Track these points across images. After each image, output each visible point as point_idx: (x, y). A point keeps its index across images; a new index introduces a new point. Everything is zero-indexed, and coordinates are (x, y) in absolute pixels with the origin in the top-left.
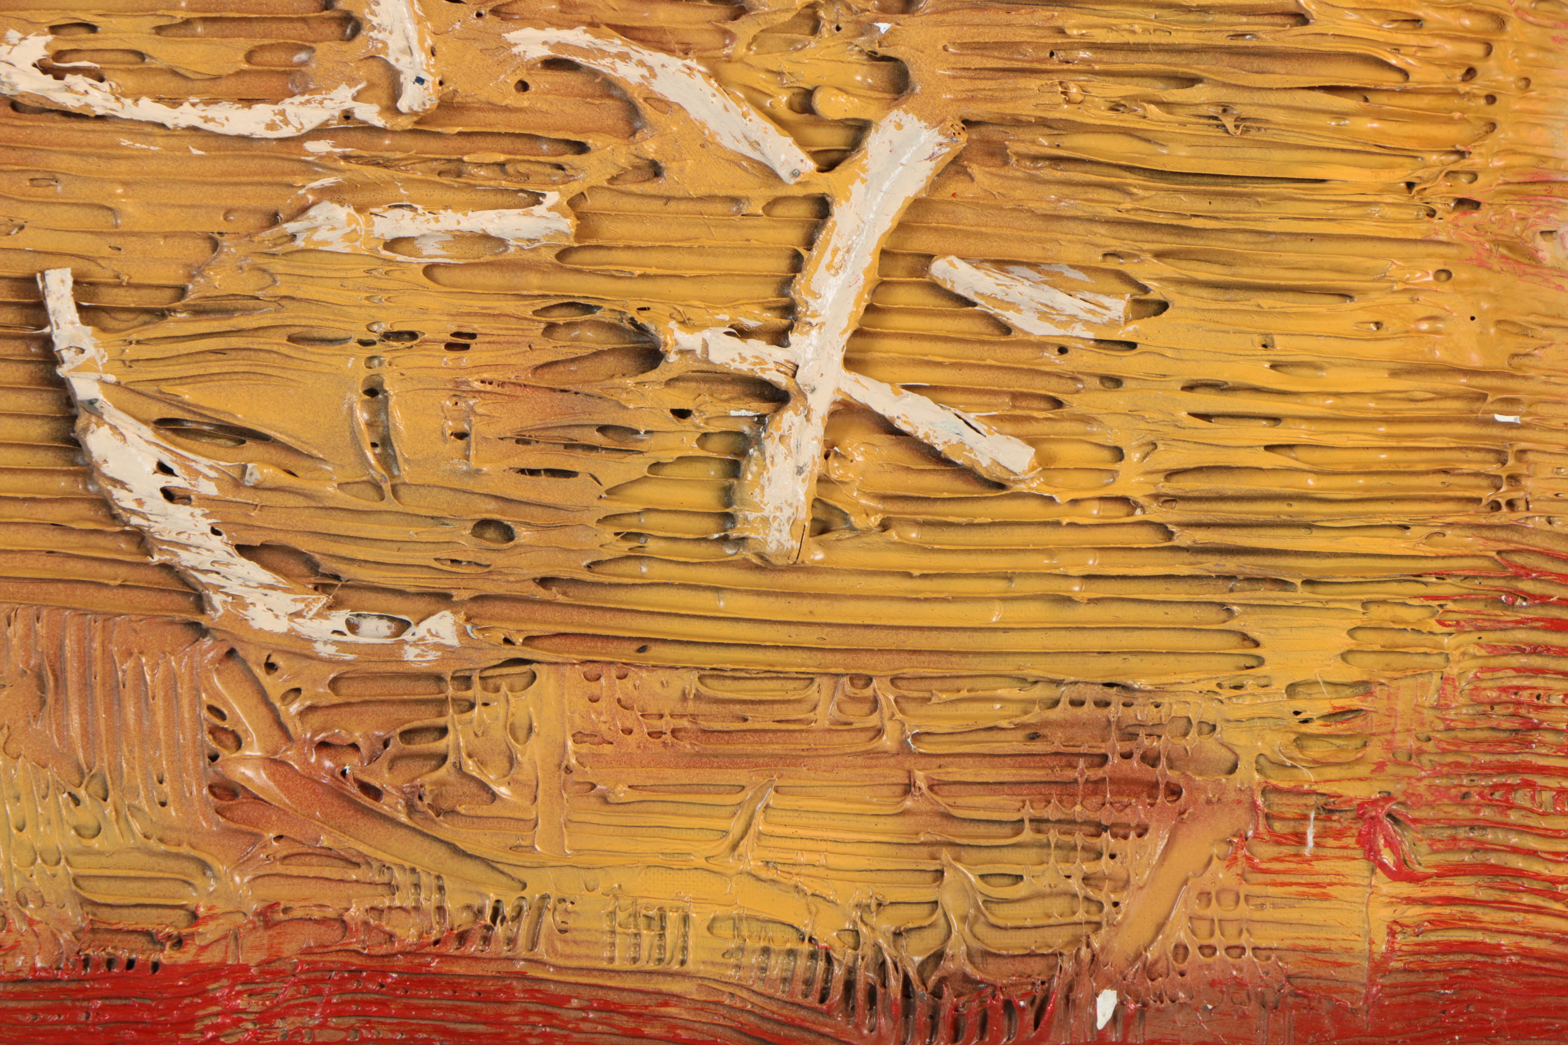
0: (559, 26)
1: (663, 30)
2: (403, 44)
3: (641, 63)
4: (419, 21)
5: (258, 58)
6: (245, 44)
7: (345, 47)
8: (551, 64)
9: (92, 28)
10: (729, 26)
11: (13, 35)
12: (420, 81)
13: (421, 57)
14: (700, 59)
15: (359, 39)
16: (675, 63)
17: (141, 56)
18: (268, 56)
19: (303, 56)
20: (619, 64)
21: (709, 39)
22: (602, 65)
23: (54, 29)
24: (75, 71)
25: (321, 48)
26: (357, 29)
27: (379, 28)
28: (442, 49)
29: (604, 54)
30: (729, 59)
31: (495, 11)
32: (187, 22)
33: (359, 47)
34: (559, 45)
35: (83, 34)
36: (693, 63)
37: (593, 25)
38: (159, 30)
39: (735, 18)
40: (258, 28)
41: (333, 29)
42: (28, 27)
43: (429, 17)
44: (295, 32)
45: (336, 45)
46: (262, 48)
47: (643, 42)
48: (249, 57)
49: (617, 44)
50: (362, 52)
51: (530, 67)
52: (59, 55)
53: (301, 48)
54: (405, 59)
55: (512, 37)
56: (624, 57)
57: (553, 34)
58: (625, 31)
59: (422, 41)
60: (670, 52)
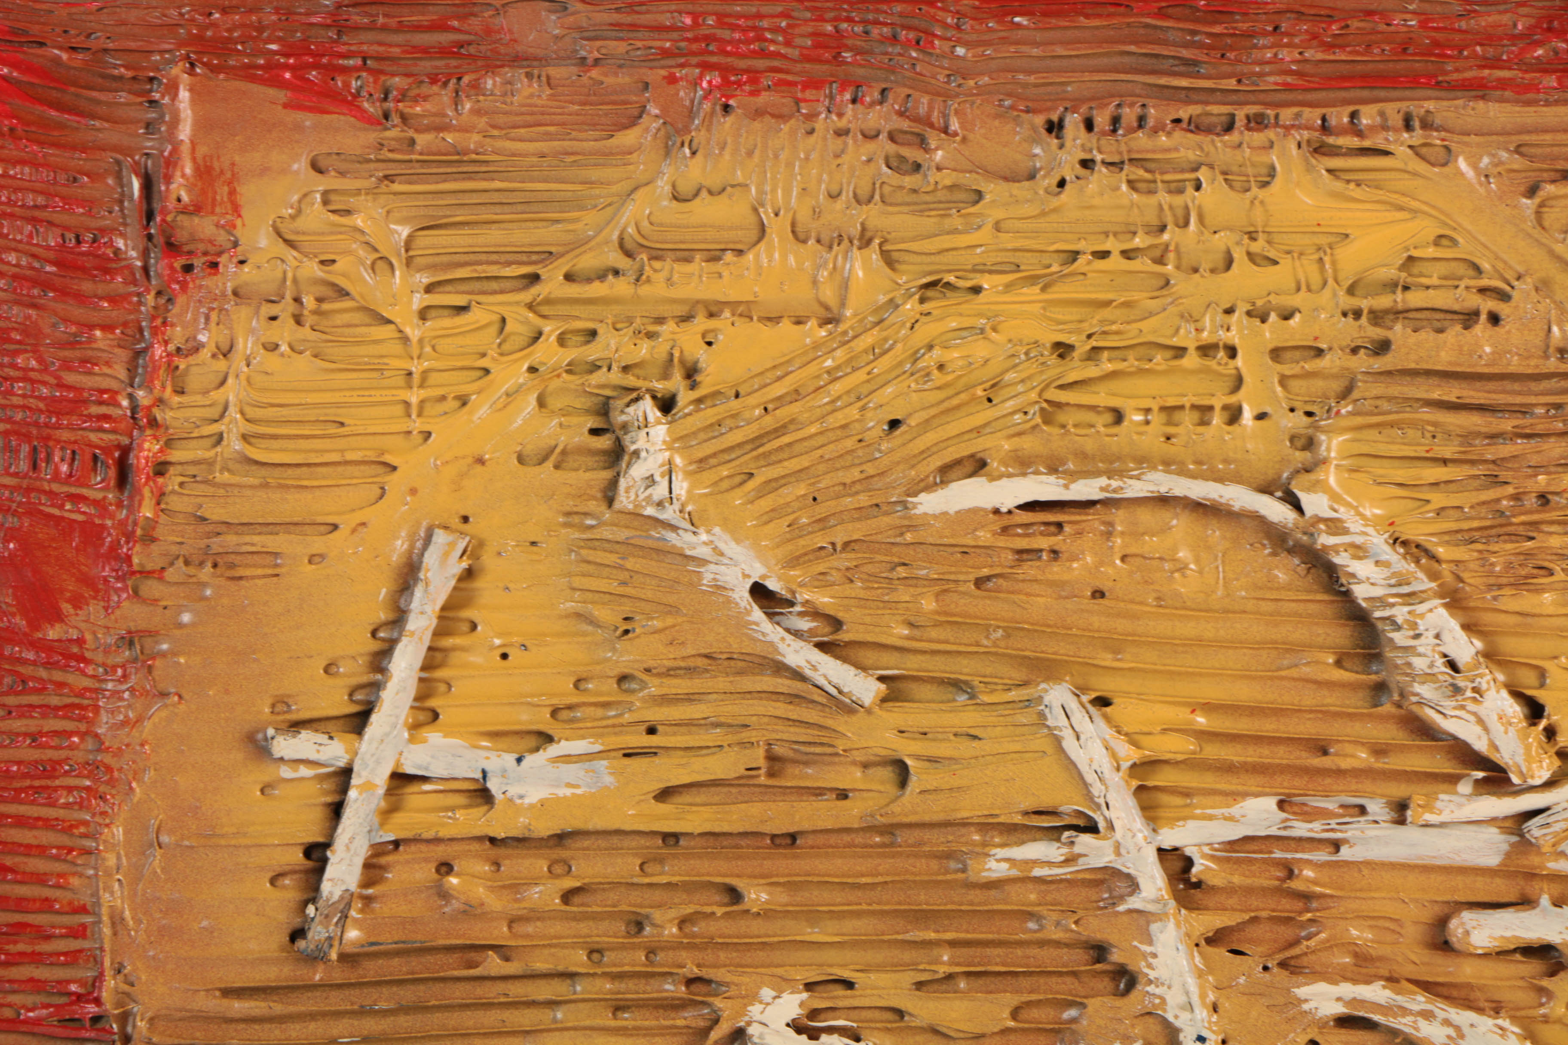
0: (1355, 981)
1: (1469, 986)
2: (1183, 999)
3: (1447, 1022)
4: (1200, 975)
5: (1024, 1014)
6: (1012, 1000)
7: (1119, 1002)
8: (1345, 1022)
9: (849, 985)
10: (1545, 983)
11: (767, 993)
12: (1201, 1039)
13: (1202, 1014)
14: (1514, 1019)
15: (1134, 995)
16: (1485, 1023)
17: (900, 1013)
18: (1035, 1013)
19: (1072, 1013)
20: (1422, 1023)
21: (1523, 997)
22: (1403, 1024)
23: (809, 986)
24: (831, 1030)
25: (1093, 1004)
26: (1132, 983)
27: (1157, 982)
28: (1225, 1005)
29: (1405, 1011)
30: (1546, 1019)
31: (1283, 965)
32: (950, 977)
33: (1134, 1002)
34: (1354, 1002)
35: (840, 991)
36: (1506, 1023)
37: (1392, 980)
38: (919, 985)
39: (1552, 974)
40: (1025, 982)
41: (1105, 984)
42: (782, 985)
43: (1210, 970)
44: (1065, 987)
45: (1110, 1001)
46: (1029, 1004)
47: (1448, 998)
48: (1015, 1014)
49: (1420, 1001)
50: (1138, 1009)
51: (1322, 1024)
52: (814, 1014)
53: (1071, 1004)
54: (1185, 1016)
55: (1302, 992)
56: (1428, 1015)
57: (1348, 990)
58: (1427, 987)
59: (1203, 996)
60: (1480, 1010)
